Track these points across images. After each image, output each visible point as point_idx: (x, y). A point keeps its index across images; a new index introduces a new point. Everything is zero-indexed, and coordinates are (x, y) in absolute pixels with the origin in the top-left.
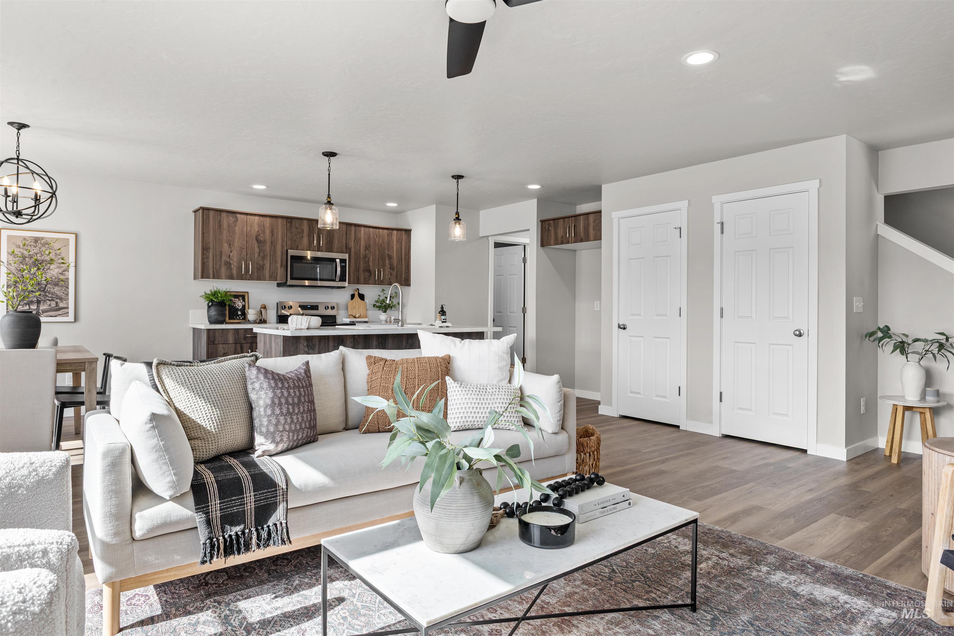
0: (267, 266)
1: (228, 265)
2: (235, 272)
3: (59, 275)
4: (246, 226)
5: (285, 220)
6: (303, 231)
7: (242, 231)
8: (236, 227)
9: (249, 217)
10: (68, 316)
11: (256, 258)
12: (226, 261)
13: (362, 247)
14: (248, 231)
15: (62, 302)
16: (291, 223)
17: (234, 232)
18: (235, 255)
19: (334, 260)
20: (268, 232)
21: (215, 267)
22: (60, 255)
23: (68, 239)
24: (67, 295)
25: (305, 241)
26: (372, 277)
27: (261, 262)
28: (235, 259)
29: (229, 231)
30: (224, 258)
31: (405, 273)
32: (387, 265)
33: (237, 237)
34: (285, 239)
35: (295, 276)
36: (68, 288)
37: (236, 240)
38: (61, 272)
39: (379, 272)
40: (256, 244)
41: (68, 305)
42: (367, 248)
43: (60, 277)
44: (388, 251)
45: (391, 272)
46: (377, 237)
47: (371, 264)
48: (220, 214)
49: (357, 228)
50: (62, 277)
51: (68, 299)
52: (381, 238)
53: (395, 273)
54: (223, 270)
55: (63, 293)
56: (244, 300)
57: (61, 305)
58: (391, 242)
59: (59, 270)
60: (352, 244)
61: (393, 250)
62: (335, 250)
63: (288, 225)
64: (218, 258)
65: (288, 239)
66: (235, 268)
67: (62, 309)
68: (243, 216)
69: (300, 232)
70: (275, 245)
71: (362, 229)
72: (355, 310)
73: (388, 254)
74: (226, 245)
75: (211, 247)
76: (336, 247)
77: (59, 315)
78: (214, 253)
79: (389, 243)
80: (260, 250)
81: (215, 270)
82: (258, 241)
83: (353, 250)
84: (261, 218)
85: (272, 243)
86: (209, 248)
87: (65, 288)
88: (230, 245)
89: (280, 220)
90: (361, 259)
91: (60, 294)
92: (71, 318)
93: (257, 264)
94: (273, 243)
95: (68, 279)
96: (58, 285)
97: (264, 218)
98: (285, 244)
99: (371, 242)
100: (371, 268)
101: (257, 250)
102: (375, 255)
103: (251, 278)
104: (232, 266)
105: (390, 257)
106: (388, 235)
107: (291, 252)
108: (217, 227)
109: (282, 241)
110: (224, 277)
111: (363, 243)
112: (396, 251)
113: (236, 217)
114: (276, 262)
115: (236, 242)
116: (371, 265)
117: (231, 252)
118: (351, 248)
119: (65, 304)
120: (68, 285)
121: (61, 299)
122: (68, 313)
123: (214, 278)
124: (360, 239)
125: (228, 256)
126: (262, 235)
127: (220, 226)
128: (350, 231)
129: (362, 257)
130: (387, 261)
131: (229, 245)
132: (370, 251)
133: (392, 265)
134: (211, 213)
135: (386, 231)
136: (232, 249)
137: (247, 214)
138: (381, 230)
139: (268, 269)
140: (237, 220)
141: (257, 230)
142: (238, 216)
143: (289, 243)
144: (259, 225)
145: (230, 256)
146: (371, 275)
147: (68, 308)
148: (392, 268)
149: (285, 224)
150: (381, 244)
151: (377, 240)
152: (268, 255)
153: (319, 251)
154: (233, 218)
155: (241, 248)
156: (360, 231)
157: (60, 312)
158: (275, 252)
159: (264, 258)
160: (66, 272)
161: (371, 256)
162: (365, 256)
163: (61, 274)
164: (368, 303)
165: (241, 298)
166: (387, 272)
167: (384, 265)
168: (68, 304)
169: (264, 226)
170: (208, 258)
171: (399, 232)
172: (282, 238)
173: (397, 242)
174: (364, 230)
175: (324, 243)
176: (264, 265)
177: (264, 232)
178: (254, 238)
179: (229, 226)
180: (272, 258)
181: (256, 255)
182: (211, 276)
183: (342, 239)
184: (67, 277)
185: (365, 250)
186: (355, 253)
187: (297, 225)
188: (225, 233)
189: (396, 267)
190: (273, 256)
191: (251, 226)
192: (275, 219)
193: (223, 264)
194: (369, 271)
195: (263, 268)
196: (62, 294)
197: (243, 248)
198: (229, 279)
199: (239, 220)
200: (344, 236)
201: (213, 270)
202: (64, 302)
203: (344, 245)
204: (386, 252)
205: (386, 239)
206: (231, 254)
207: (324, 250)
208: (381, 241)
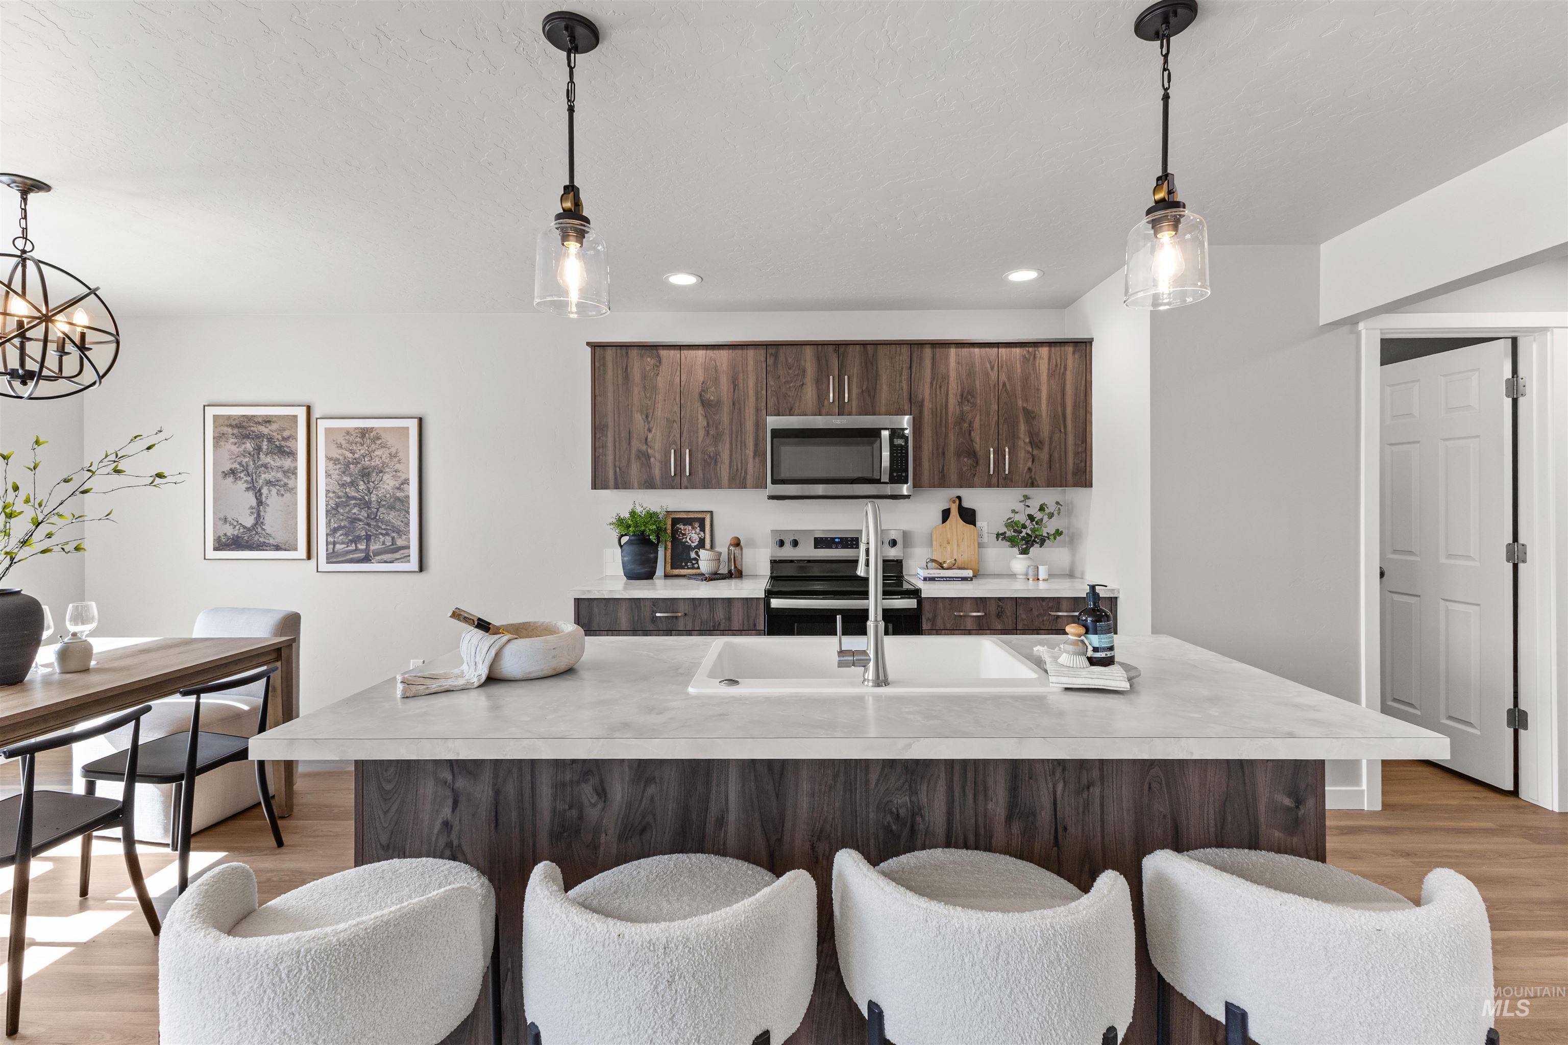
0: (725, 456)
1: (644, 458)
2: (657, 472)
3: (396, 491)
4: (678, 373)
5: (762, 352)
6: (804, 371)
7: (671, 384)
8: (659, 378)
9: (685, 353)
10: (409, 561)
11: (700, 440)
12: (639, 451)
13: (951, 396)
14: (683, 384)
15: (400, 537)
16: (776, 356)
17: (655, 388)
18: (657, 438)
19: (874, 433)
20: (724, 381)
21: (617, 463)
22: (396, 457)
23: (407, 428)
24: (407, 524)
25: (810, 393)
26: (981, 468)
27: (712, 449)
28: (658, 445)
29: (645, 387)
30: (636, 445)
31: (1076, 454)
32: (1022, 436)
33: (660, 398)
34: (764, 392)
35: (784, 475)
36: (408, 513)
37: (659, 406)
38: (397, 485)
39: (999, 454)
40: (701, 411)
41: (409, 542)
42: (967, 396)
43: (398, 495)
44: (1026, 400)
45: (1035, 452)
46: (992, 368)
47: (976, 436)
48: (627, 353)
49: (938, 351)
50: (399, 494)
51: (409, 531)
52: (1005, 369)
53: (1044, 455)
54: (635, 470)
55: (402, 521)
56: (703, 529)
57: (400, 542)
58: (1033, 376)
59: (396, 483)
60: (925, 391)
61: (1040, 398)
62: (883, 409)
63: (770, 361)
64: (624, 445)
65: (769, 392)
66: (658, 464)
67: (400, 550)
68: (672, 352)
69: (798, 375)
70: (740, 409)
71: (953, 351)
72: (949, 547)
73: (1024, 409)
74: (638, 418)
75: (611, 424)
76: (883, 402)
77: (397, 559)
78: (617, 436)
79: (1026, 379)
80: (708, 423)
81: (618, 469)
82: (705, 403)
83: (928, 406)
84: (710, 353)
85: (734, 404)
86: (607, 426)
87: (404, 513)
88: (647, 417)
89: (751, 353)
90: (951, 426)
91: (397, 523)
92: (414, 564)
93: (704, 452)
94: (737, 405)
95: (408, 497)
96: (394, 508)
97: (716, 352)
98: (764, 404)
99: (977, 382)
100: (977, 447)
101: (702, 422)
102: (988, 414)
103: (692, 486)
104: (652, 459)
105: (1030, 416)
106: (1025, 360)
107: (773, 422)
108: (620, 381)
109: (757, 399)
110: (636, 485)
111: (954, 386)
112: (1048, 402)
113: (659, 356)
114: (743, 445)
115: (660, 409)
116: (978, 440)
117: (650, 430)
118: (923, 401)
119: (404, 540)
120: (409, 508)
121: (399, 532)
122: (409, 556)
123: (617, 487)
124: (946, 378)
125: (644, 439)
126: (713, 389)
127: (627, 377)
128: (921, 359)
129: (951, 420)
130: (1022, 427)
131: (644, 417)
132: (974, 405)
133: (1038, 434)
134: (610, 352)
135: (1017, 351)
136: (652, 423)
137: (680, 347)
138: (1003, 351)
139: (727, 462)
140: (660, 362)
141: (702, 379)
142: (663, 353)
143: (772, 401)
144: (706, 369)
145: (646, 439)
146: (977, 463)
147: (408, 547)
148: (1036, 442)
149: (763, 359)
150: (1004, 385)
151: (993, 375)
152: (727, 431)
153: (841, 413)
154: (651, 357)
155: (670, 422)
156: (947, 357)
157: (397, 555)
158: (741, 424)
159: (717, 438)
160: (405, 486)
161: (978, 418)
162: (961, 419)
163: (398, 488)
164: (985, 530)
165: (697, 525)
166: (1022, 454)
167: (1013, 437)
168: (408, 540)
169: (716, 371)
170: (604, 446)
171: (1056, 350)
172: (757, 393)
173: (1051, 375)
174: (957, 355)
175: (854, 396)
176: (717, 454)
177: (716, 381)
178: (697, 397)
179: (644, 377)
180: (734, 436)
181: (701, 433)
182: (612, 483)
183: (900, 382)
184: (407, 493)
185: (960, 404)
186: (934, 413)
187: (790, 360)
188: (636, 391)
189: (1047, 439)
190: (737, 432)
191: (690, 373)
192: (739, 352)
193: (633, 456)
194: (972, 454)
195: (716, 462)
196: (400, 523)
197: (674, 421)
198: (647, 488)
199: (664, 361)
200: (905, 373)
201: (615, 472)
202: (404, 537)
203: (906, 395)
204: (1020, 403)
205: (1019, 370)
206: (650, 436)
207: (854, 410)
208: (1003, 377)
